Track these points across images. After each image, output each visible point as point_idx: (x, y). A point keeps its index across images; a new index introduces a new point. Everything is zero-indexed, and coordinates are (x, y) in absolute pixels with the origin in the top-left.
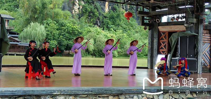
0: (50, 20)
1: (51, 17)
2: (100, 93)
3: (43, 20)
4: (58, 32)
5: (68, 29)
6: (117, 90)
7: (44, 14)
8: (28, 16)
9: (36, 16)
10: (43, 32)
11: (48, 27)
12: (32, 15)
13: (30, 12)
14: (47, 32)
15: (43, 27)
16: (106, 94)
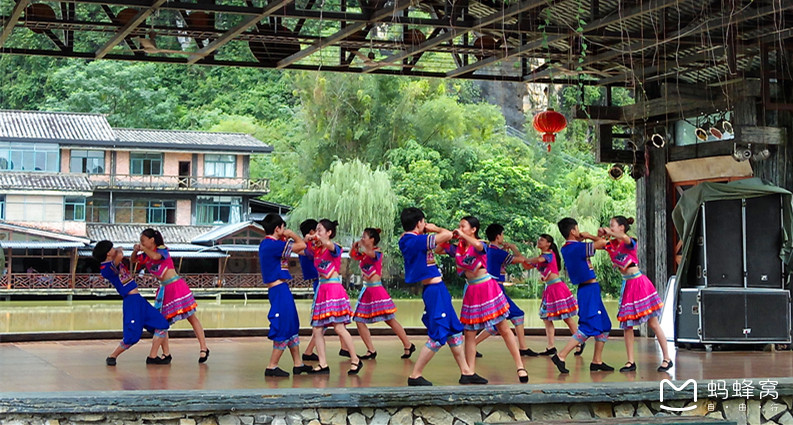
0: (414, 148)
1: (417, 135)
2: (145, 408)
3: (388, 148)
4: (445, 195)
5: (486, 182)
6: (205, 398)
7: (389, 124)
8: (326, 136)
9: (358, 135)
10: (382, 196)
11: (404, 174)
12: (344, 128)
13: (334, 119)
14: (402, 197)
15: (382, 177)
16: (169, 412)
